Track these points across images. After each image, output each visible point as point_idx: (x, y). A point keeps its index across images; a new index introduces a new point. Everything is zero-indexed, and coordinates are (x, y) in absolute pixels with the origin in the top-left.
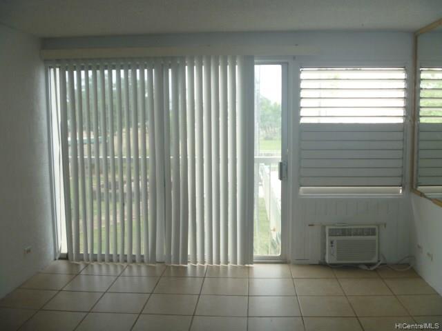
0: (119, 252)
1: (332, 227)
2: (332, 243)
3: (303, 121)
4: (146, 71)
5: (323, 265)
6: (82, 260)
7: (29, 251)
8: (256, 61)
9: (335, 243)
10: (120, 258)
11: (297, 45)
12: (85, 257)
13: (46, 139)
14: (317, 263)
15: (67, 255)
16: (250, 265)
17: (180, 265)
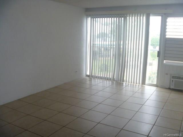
0: (104, 76)
1: (173, 75)
2: (173, 81)
3: (167, 37)
4: (118, 18)
5: (170, 89)
6: (93, 77)
7: (77, 71)
8: (151, 15)
9: (174, 81)
10: (104, 78)
11: (166, 9)
12: (94, 76)
13: (85, 39)
14: (168, 88)
15: (89, 75)
16: (144, 85)
17: (122, 82)
